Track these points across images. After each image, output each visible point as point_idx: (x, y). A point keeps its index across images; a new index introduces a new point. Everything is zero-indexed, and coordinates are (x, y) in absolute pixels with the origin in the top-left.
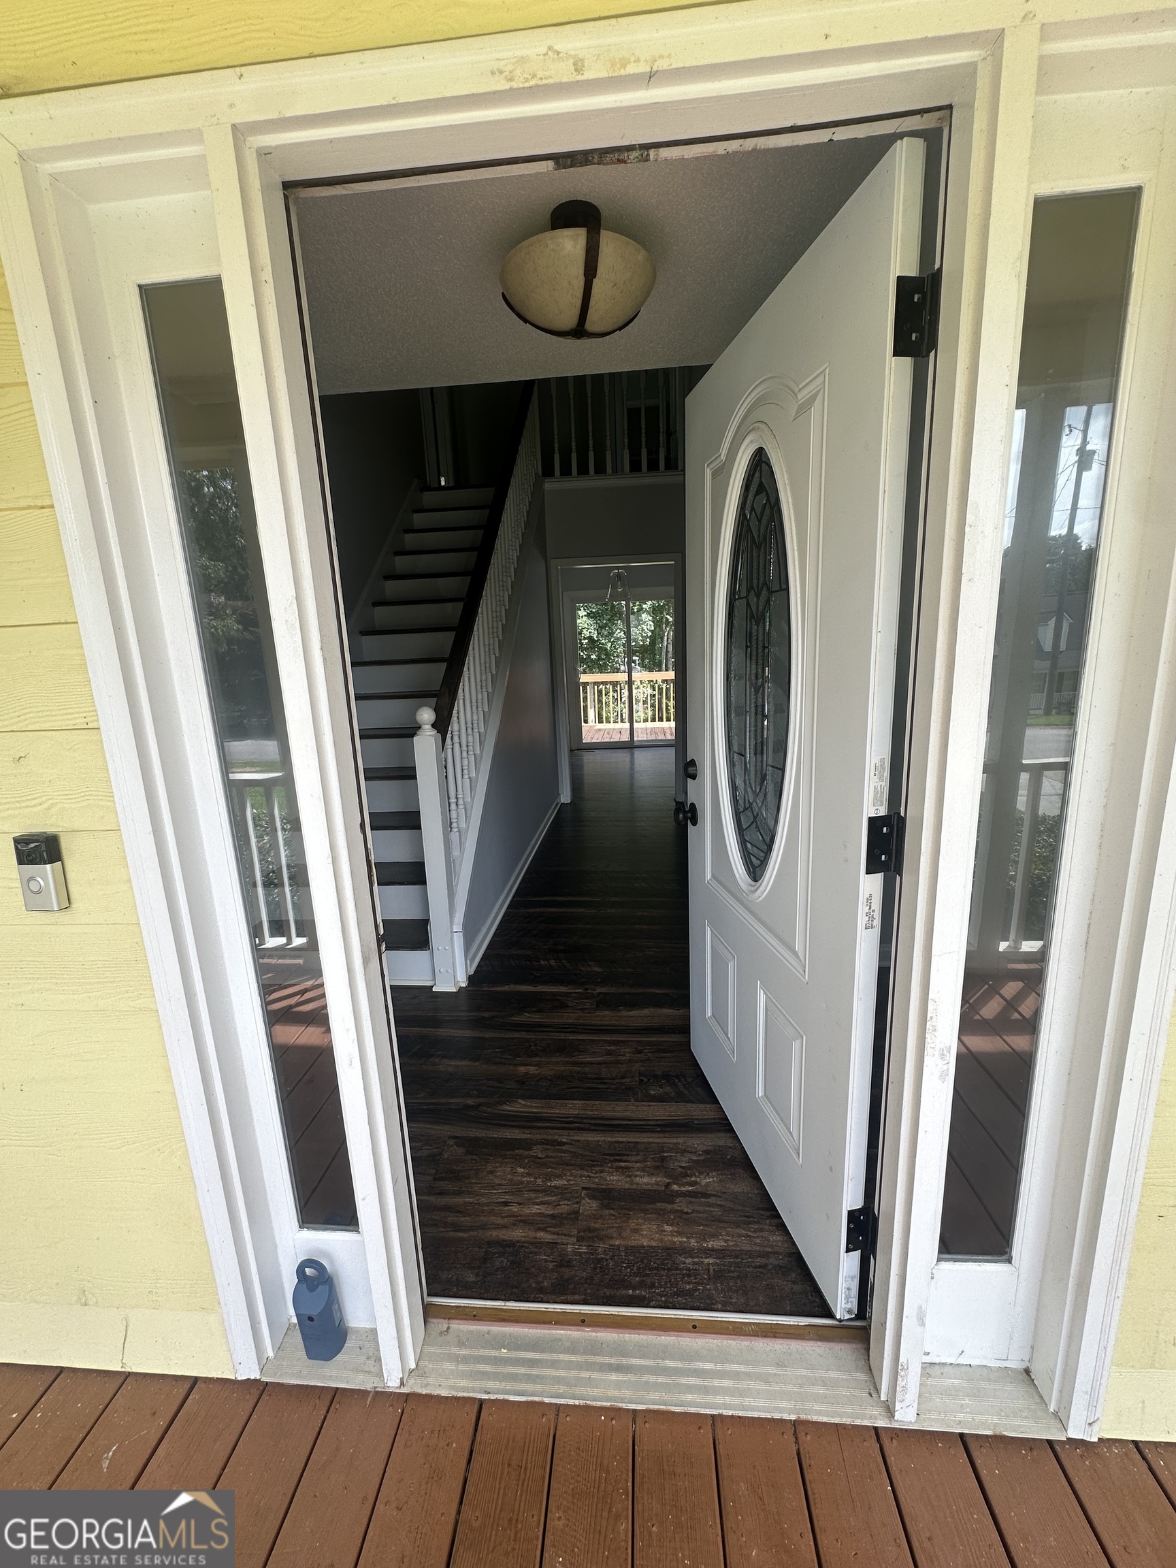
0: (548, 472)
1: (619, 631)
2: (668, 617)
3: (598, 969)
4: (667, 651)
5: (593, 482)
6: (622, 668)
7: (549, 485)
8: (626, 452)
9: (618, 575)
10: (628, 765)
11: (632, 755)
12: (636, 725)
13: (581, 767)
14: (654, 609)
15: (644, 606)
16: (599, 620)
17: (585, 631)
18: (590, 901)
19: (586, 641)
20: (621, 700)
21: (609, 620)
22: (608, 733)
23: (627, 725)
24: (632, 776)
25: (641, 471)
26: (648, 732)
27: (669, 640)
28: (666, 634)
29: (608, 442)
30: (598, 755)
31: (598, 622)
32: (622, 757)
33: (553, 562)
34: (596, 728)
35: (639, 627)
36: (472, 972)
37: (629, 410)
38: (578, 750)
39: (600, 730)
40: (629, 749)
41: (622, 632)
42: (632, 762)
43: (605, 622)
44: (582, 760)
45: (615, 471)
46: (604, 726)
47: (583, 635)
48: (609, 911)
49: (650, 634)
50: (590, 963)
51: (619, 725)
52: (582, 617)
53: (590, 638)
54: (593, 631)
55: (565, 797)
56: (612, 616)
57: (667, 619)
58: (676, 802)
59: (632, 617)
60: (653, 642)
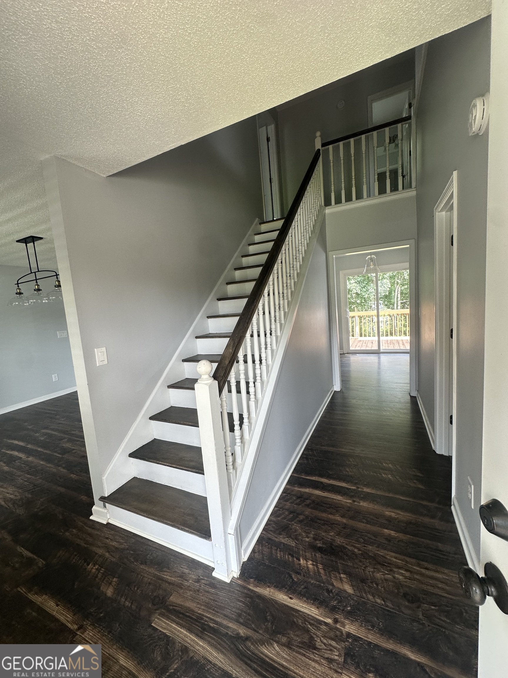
0: (328, 203)
1: (371, 289)
2: (398, 281)
3: (348, 589)
4: (397, 298)
5: (355, 204)
6: (373, 306)
7: (328, 211)
8: (376, 184)
9: (371, 259)
10: (376, 365)
11: (379, 358)
12: (381, 338)
13: (349, 365)
14: (390, 277)
15: (385, 276)
16: (361, 284)
17: (354, 290)
18: (347, 489)
19: (355, 295)
20: (372, 321)
21: (367, 284)
22: (365, 343)
23: (376, 338)
24: (379, 373)
25: (386, 193)
26: (389, 343)
27: (399, 292)
28: (397, 289)
29: (365, 180)
30: (359, 357)
31: (361, 285)
32: (373, 358)
33: (330, 254)
34: (358, 339)
35: (383, 286)
36: (245, 558)
37: (378, 174)
38: (347, 353)
39: (360, 341)
40: (377, 354)
41: (373, 289)
42: (379, 363)
43: (364, 285)
44: (349, 360)
45: (369, 196)
46: (363, 338)
47: (353, 292)
48: (362, 504)
49: (388, 289)
50: (342, 575)
51: (372, 338)
52: (353, 283)
53: (357, 294)
54: (358, 290)
55: (337, 387)
56: (368, 282)
57: (397, 282)
58: (411, 396)
59: (379, 282)
60: (390, 293)
